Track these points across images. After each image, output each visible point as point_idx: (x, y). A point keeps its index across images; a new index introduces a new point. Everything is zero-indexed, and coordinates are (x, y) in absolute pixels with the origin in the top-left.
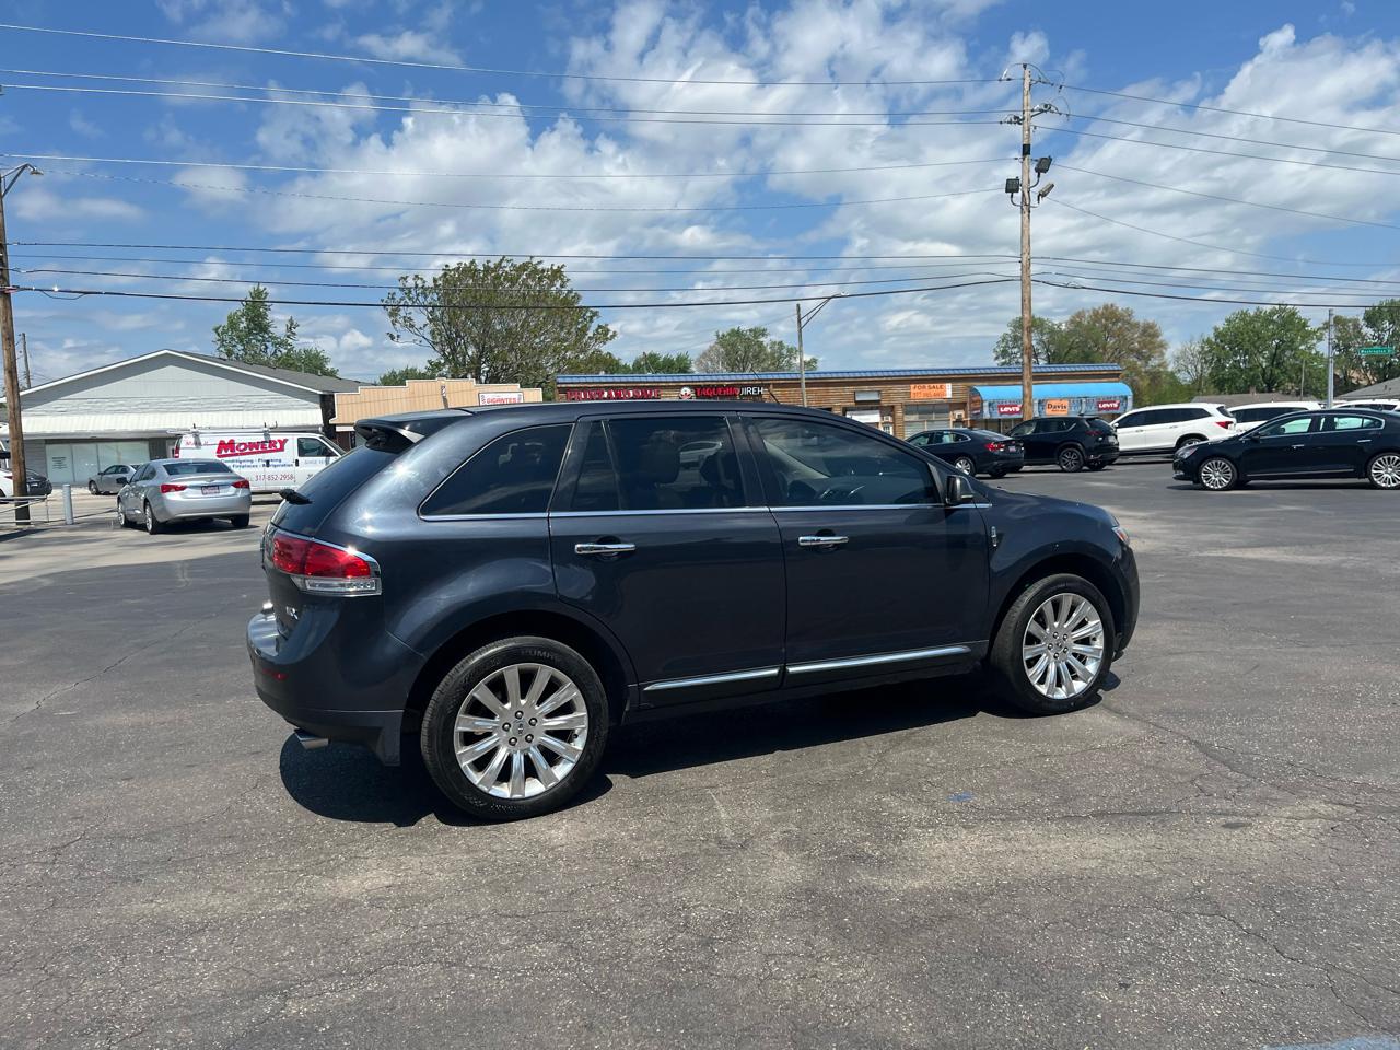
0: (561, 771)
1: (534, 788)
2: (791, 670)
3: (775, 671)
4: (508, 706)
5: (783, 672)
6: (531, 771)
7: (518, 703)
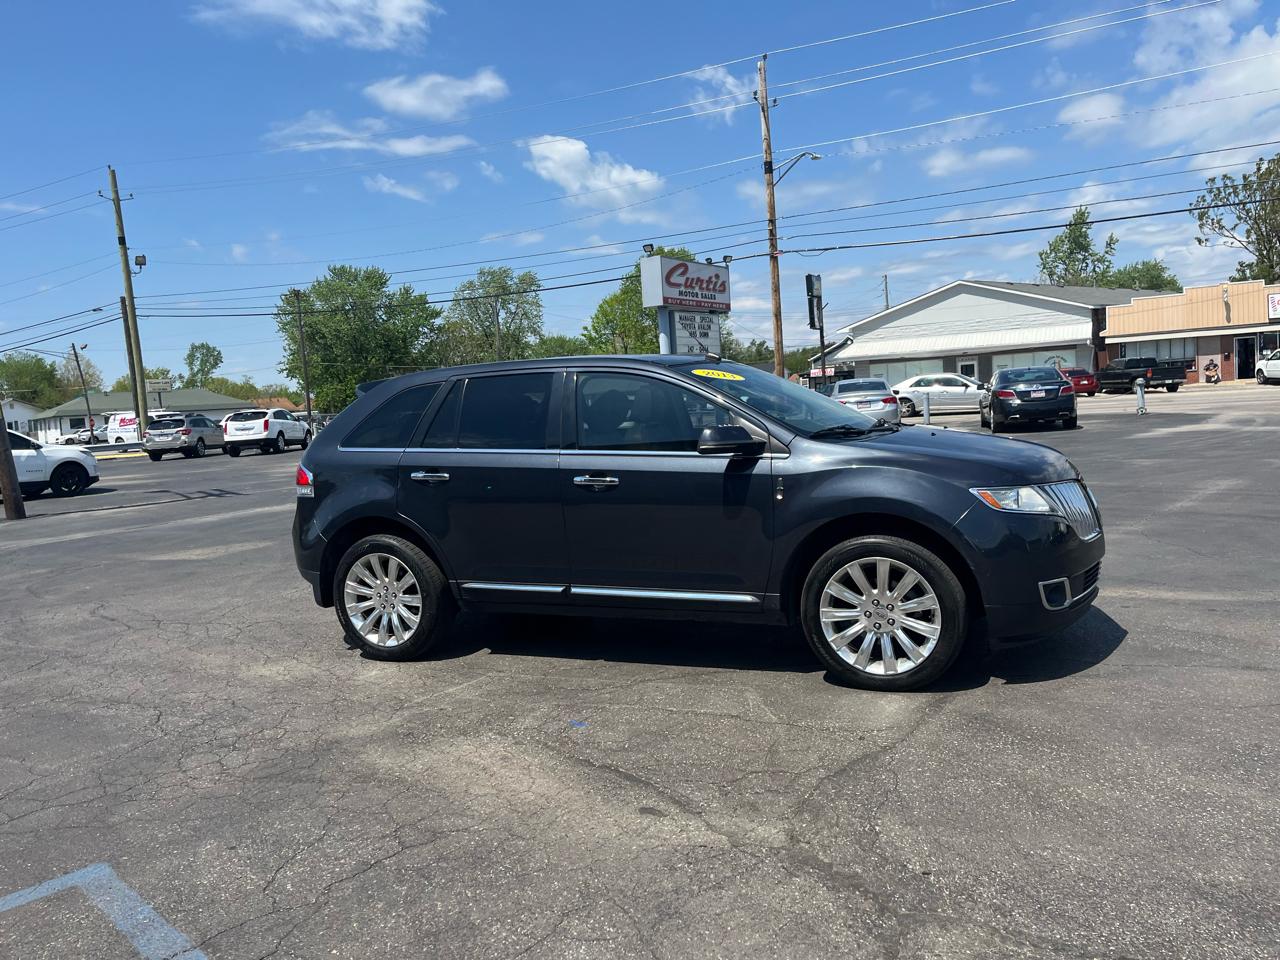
0: (407, 636)
1: (392, 642)
2: (574, 590)
3: (560, 589)
4: (378, 582)
5: (567, 591)
6: (391, 631)
7: (383, 581)
